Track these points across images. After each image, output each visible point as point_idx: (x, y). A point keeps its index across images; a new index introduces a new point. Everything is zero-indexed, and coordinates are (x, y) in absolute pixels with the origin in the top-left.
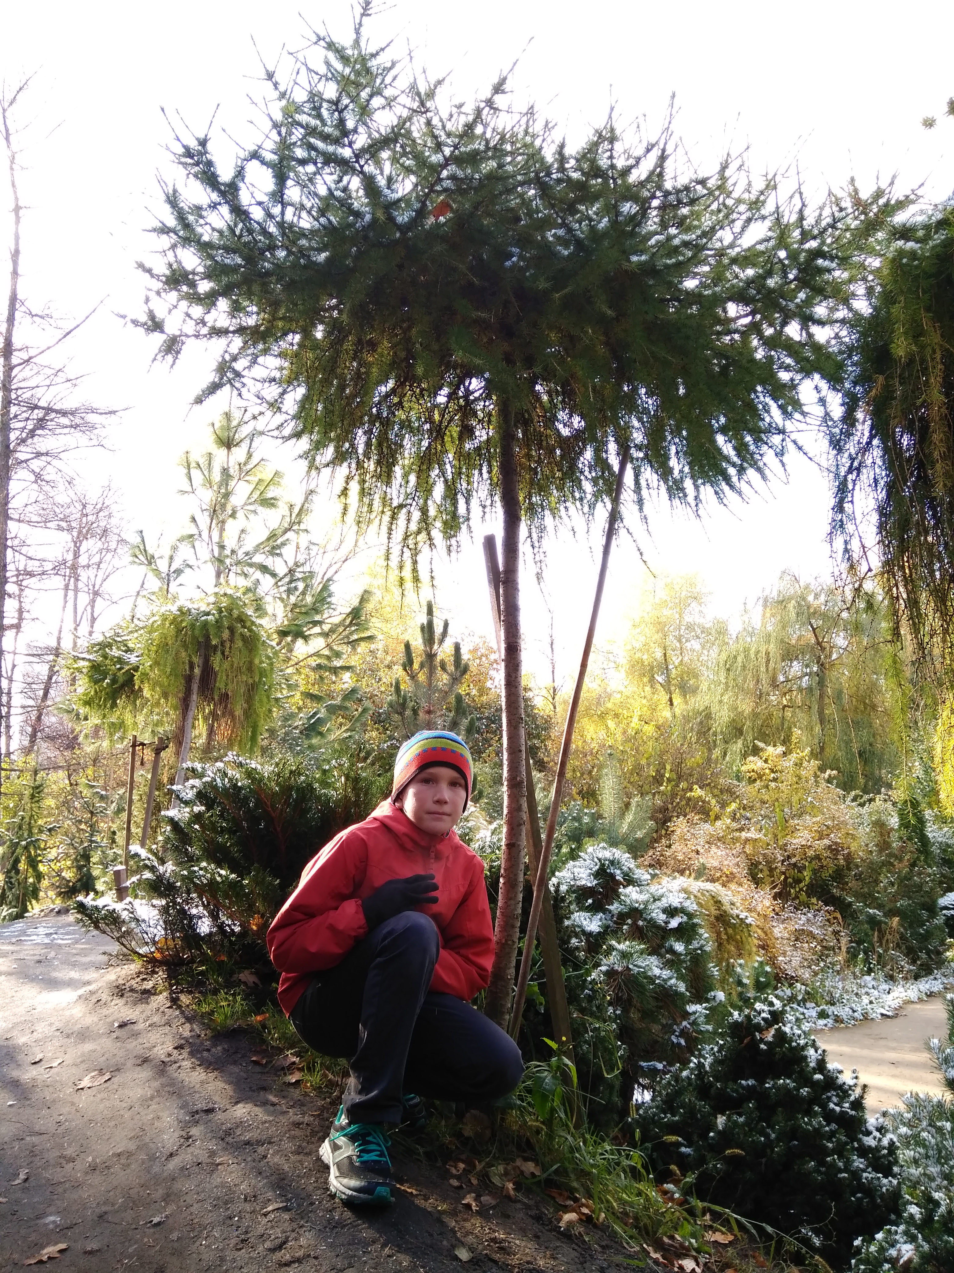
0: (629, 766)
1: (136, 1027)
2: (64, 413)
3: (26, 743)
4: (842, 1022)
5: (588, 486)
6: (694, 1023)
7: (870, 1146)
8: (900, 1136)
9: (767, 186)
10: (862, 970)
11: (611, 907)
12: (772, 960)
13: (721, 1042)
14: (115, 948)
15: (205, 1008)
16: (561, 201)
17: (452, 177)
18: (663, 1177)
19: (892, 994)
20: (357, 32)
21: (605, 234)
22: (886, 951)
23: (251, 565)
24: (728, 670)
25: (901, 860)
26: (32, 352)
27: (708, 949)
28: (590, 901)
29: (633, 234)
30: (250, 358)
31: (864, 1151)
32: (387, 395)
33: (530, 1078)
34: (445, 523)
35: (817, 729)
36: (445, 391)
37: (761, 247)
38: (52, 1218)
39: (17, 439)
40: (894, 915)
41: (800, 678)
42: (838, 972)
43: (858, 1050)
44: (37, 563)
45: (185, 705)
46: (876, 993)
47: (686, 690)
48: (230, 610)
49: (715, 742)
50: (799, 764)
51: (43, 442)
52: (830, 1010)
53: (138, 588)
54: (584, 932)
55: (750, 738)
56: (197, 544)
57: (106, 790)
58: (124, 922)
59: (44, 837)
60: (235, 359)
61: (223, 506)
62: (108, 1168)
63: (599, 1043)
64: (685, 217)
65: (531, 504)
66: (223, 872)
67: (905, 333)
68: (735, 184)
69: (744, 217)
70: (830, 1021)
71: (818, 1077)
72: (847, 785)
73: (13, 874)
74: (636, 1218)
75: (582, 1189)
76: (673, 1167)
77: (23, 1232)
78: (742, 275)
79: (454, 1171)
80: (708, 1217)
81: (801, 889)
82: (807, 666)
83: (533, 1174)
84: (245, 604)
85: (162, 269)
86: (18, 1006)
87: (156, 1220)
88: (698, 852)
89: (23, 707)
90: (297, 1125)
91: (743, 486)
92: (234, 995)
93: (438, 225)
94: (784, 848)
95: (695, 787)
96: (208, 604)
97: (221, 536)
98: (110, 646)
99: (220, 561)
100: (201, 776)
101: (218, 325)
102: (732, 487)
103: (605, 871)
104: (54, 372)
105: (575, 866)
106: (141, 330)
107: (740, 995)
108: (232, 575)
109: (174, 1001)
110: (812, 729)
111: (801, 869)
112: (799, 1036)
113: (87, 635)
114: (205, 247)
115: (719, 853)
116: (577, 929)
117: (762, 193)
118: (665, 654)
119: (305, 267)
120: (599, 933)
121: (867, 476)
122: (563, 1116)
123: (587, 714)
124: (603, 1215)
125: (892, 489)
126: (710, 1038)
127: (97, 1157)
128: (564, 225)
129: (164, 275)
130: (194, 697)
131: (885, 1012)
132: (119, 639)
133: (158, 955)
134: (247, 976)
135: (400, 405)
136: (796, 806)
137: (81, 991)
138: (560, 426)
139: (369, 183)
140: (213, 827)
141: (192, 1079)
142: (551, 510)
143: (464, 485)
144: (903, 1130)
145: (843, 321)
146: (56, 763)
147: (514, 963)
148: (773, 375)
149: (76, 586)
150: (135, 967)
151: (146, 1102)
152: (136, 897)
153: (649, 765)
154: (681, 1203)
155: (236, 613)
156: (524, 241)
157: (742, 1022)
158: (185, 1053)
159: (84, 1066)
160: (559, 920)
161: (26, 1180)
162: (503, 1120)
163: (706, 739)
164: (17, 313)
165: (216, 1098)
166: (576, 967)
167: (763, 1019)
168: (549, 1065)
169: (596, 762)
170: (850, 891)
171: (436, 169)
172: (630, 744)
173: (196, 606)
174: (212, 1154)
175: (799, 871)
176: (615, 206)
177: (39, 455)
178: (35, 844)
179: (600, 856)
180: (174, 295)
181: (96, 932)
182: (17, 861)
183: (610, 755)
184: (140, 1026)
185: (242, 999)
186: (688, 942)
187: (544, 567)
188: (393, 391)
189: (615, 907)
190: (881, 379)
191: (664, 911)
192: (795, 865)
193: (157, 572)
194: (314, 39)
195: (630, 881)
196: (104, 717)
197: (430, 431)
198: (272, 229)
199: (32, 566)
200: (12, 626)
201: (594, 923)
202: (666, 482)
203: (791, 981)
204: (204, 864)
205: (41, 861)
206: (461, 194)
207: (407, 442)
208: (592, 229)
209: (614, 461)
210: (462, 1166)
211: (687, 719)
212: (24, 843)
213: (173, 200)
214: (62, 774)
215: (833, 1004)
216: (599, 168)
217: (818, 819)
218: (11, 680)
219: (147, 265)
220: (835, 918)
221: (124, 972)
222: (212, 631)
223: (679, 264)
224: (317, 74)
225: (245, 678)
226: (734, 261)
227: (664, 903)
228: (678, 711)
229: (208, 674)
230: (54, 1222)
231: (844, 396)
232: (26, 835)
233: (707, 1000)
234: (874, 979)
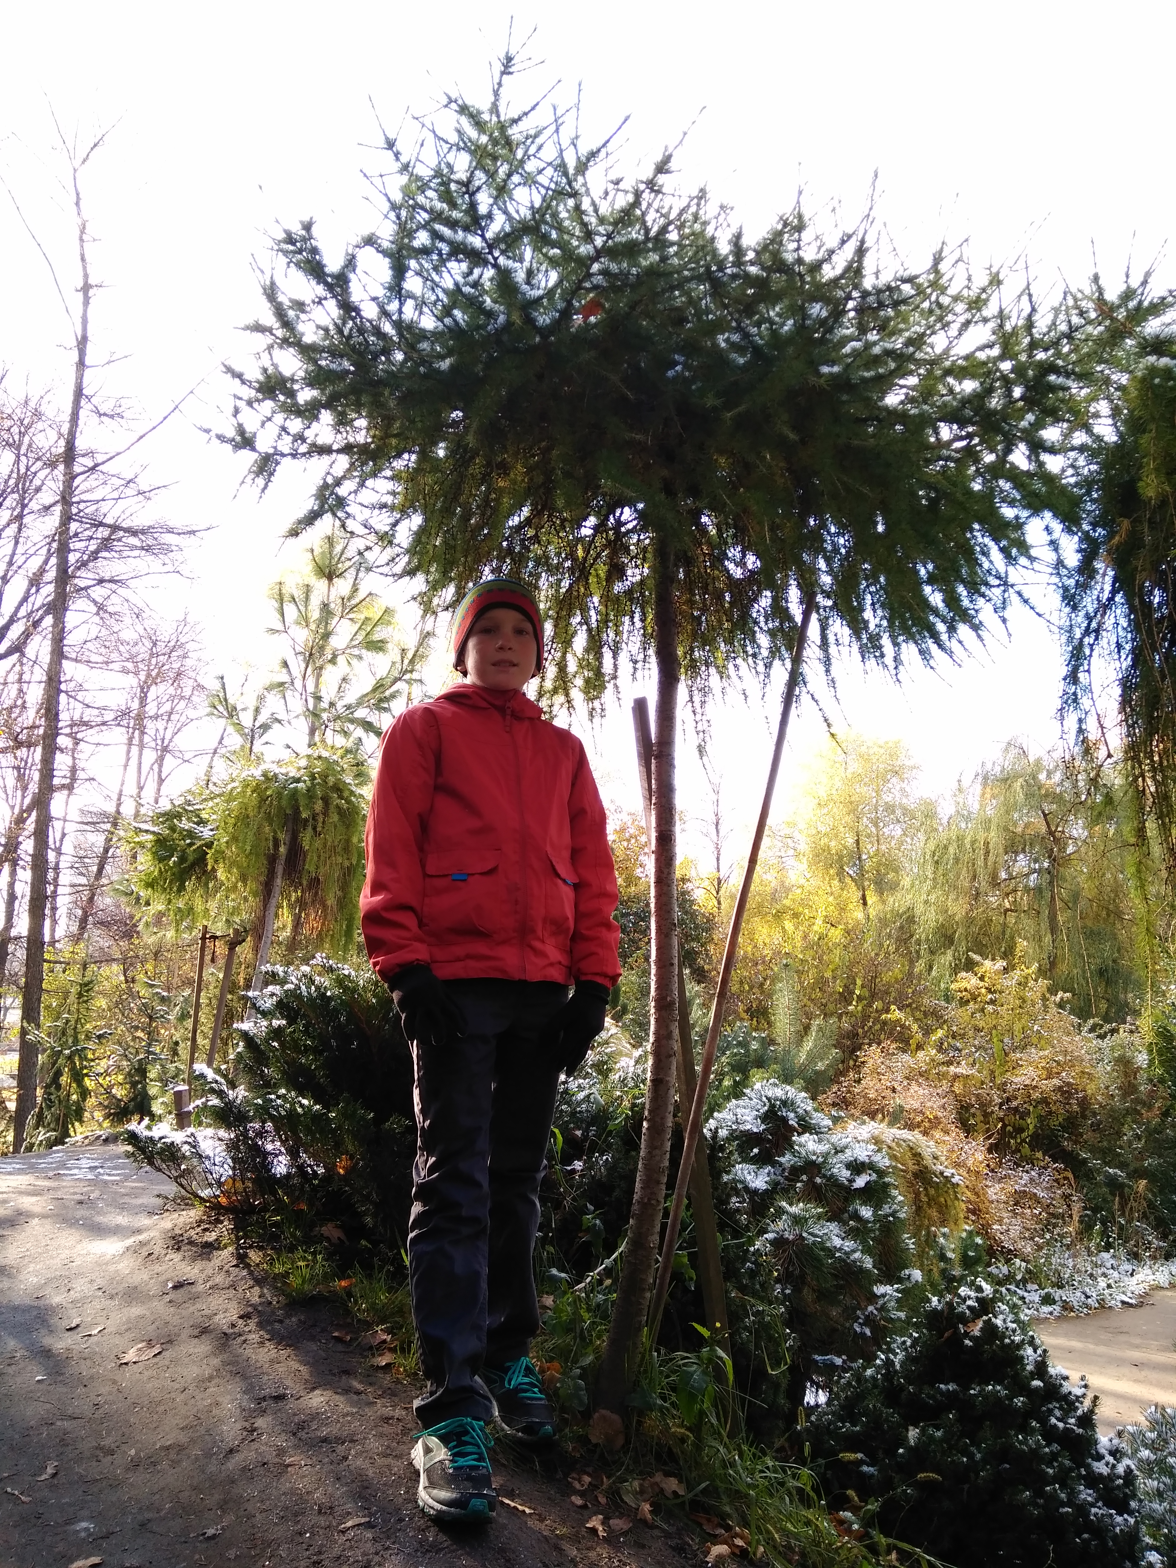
0: (810, 978)
1: (193, 1289)
2: (134, 532)
3: (74, 928)
4: (1072, 1309)
5: (764, 640)
6: (883, 1309)
7: (1101, 1474)
8: (1140, 1460)
9: (991, 283)
10: (1098, 1245)
11: (782, 1160)
12: (984, 1231)
13: (916, 1335)
14: (171, 1189)
15: (279, 1269)
16: (737, 301)
17: (605, 272)
18: (837, 1503)
19: (1136, 1277)
20: (496, 93)
21: (790, 339)
22: (1129, 1221)
23: (352, 721)
24: (937, 862)
25: (1150, 1107)
26: (100, 458)
27: (902, 1215)
28: (756, 1150)
29: (823, 341)
30: (357, 480)
31: (1093, 1480)
32: (519, 528)
33: (676, 1371)
34: (587, 681)
35: (1048, 939)
36: (592, 521)
37: (982, 356)
38: (84, 1525)
39: (77, 561)
40: (1141, 1177)
41: (1027, 875)
42: (1068, 1247)
43: (1091, 1346)
44: (96, 712)
45: (267, 892)
46: (1116, 1274)
47: (883, 886)
48: (324, 776)
49: (918, 952)
50: (1023, 984)
51: (107, 566)
52: (1057, 1294)
53: (215, 744)
54: (747, 1189)
55: (962, 949)
56: (288, 694)
57: (168, 990)
58: (184, 1157)
59: (91, 1045)
60: (338, 482)
61: (322, 648)
62: (154, 1464)
63: (763, 1329)
64: (888, 319)
65: (692, 660)
66: (305, 1102)
67: (1156, 469)
68: (950, 280)
69: (962, 319)
70: (1057, 1309)
71: (1037, 1383)
72: (1083, 1012)
73: (53, 1089)
74: (803, 1554)
75: (735, 1515)
76: (851, 1493)
77: (48, 1540)
78: (958, 389)
79: (577, 1486)
80: (894, 1556)
81: (1024, 1141)
82: (1036, 861)
83: (675, 1493)
84: (343, 770)
85: (254, 374)
86: (52, 1258)
87: (210, 1532)
88: (894, 1090)
89: (73, 886)
90: (387, 1420)
91: (954, 645)
92: (314, 1254)
93: (587, 326)
94: (1002, 1088)
95: (893, 1007)
96: (299, 769)
97: (317, 685)
98: (179, 816)
99: (315, 715)
100: (283, 982)
101: (320, 441)
102: (941, 646)
103: (775, 1113)
104: (124, 482)
105: (738, 1106)
106: (229, 447)
107: (943, 1272)
108: (329, 733)
109: (242, 1259)
110: (1040, 940)
111: (1024, 1115)
112: (1014, 1331)
113: (152, 802)
114: (308, 351)
115: (921, 1092)
116: (740, 1186)
117: (984, 290)
118: (858, 842)
119: (425, 376)
120: (766, 1190)
121: (1108, 639)
122: (714, 1421)
123: (760, 910)
124: (762, 1549)
125: (1139, 657)
126: (903, 1328)
127: (141, 1450)
128: (739, 329)
129: (258, 382)
130: (279, 881)
131: (1127, 1299)
132: (190, 808)
133: (223, 1200)
134: (331, 1230)
135: (536, 539)
136: (1019, 1036)
137: (129, 1242)
138: (731, 566)
139: (504, 277)
140: (295, 1045)
141: (260, 1357)
142: (717, 667)
143: (612, 635)
144: (1145, 1453)
145: (1082, 449)
146: (109, 955)
147: (658, 1228)
148: (994, 512)
149: (141, 741)
150: (194, 1214)
151: (203, 1382)
152: (200, 1124)
153: (834, 978)
154: (861, 1537)
155: (331, 780)
156: (690, 348)
157: (942, 1310)
158: (252, 1324)
159: (130, 1335)
160: (716, 1174)
161: (54, 1475)
162: (640, 1423)
163: (907, 948)
164: (81, 412)
165: (288, 1382)
166: (736, 1235)
167: (969, 1307)
168: (698, 1358)
169: (769, 972)
170: (1085, 1145)
171: (584, 263)
172: (812, 952)
173: (283, 771)
174: (281, 1452)
175: (1022, 1118)
176: (802, 308)
177: (101, 581)
178: (81, 1053)
179: (770, 1094)
180: (269, 405)
181: (148, 1168)
182: (58, 1074)
183: (786, 965)
184: (200, 1288)
185: (324, 1259)
186: (877, 1207)
187: (707, 739)
188: (528, 522)
189: (786, 1159)
190: (1126, 524)
191: (849, 1166)
192: (1016, 1109)
193: (239, 727)
194: (445, 101)
195: (806, 1127)
196: (170, 901)
197: (571, 570)
198: (388, 328)
199: (89, 715)
200: (63, 786)
201: (760, 1178)
202: (859, 638)
203: (1009, 1255)
204: (283, 1091)
205: (87, 1075)
206: (614, 292)
207: (544, 582)
208: (774, 333)
209: (796, 610)
210: (587, 1479)
211: (883, 922)
212: (67, 1052)
213: (271, 293)
214: (116, 968)
215: (1061, 1287)
216: (783, 262)
217: (1046, 1052)
218: (59, 852)
219: (238, 368)
220: (1065, 1178)
221: (182, 1219)
222: (302, 802)
223: (879, 378)
224: (447, 142)
225: (340, 860)
226: (948, 372)
227: (848, 1156)
228: (872, 912)
229: (296, 853)
230: (86, 1529)
231: (1081, 541)
232: (70, 1041)
233: (900, 1281)
234: (1114, 1256)
